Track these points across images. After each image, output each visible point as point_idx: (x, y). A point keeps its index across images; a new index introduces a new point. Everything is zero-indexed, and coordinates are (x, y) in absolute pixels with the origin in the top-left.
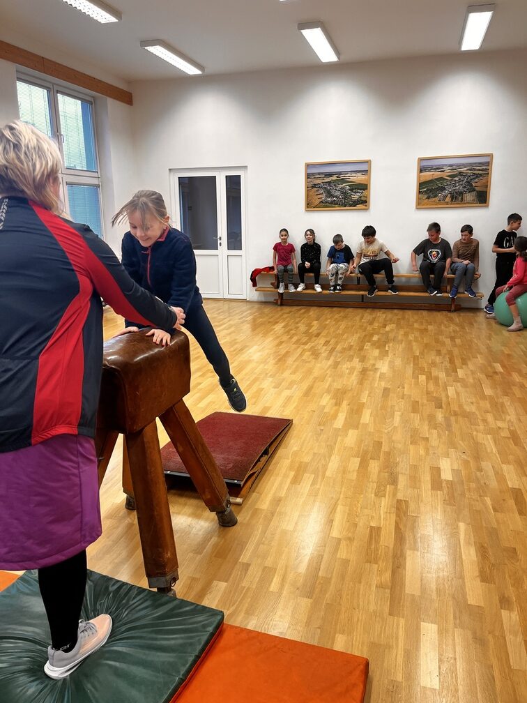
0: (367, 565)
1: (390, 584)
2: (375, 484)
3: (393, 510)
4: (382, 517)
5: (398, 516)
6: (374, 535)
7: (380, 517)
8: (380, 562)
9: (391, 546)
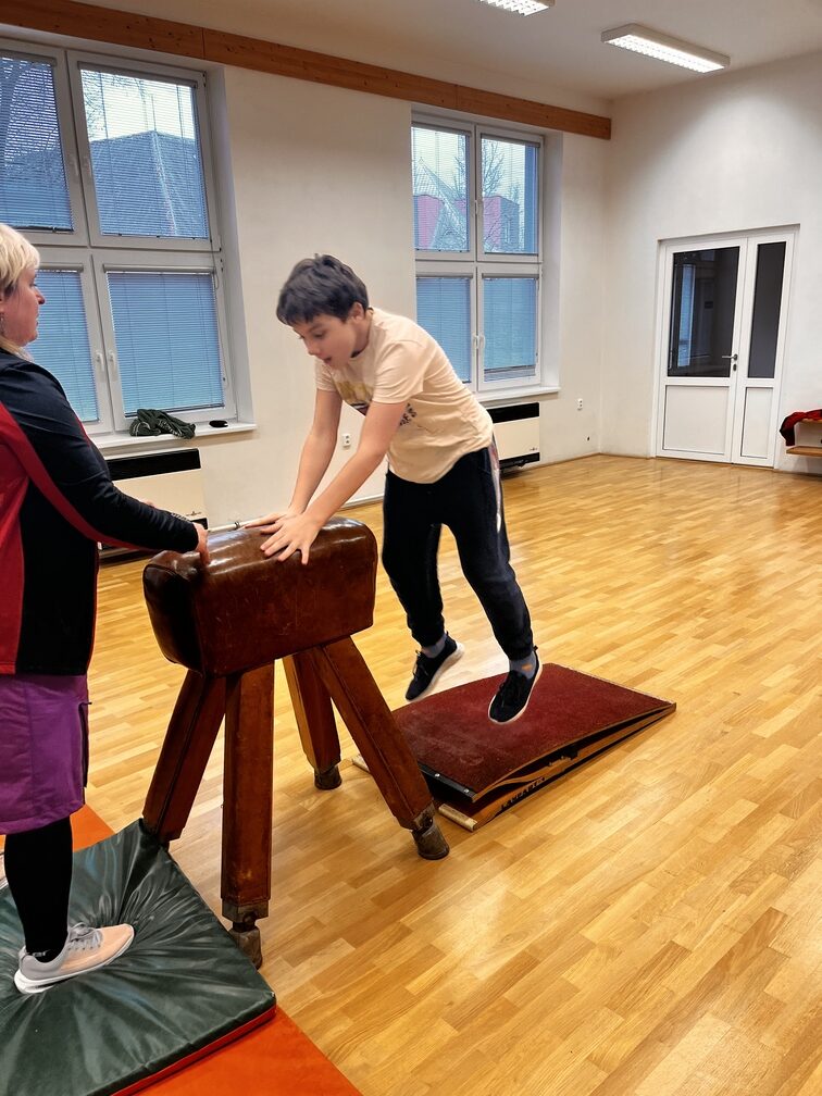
0: (605, 1012)
1: (616, 1064)
2: (749, 863)
3: (747, 925)
4: (710, 932)
5: (745, 941)
6: (665, 959)
7: (706, 930)
8: (634, 1017)
9: (681, 995)
